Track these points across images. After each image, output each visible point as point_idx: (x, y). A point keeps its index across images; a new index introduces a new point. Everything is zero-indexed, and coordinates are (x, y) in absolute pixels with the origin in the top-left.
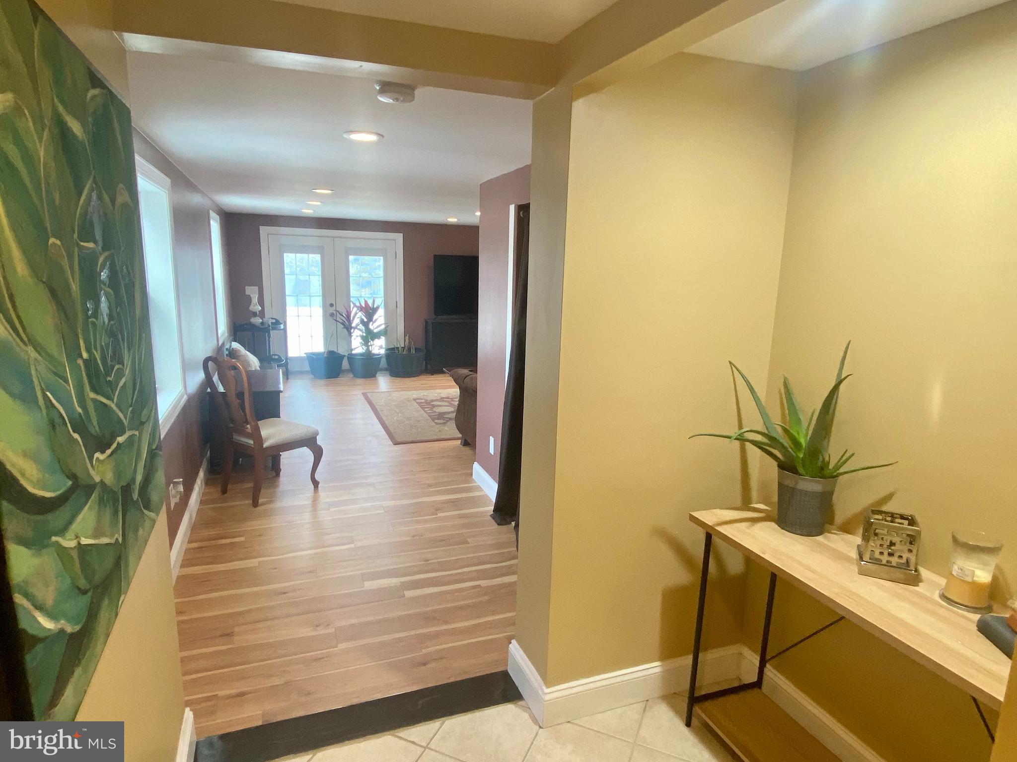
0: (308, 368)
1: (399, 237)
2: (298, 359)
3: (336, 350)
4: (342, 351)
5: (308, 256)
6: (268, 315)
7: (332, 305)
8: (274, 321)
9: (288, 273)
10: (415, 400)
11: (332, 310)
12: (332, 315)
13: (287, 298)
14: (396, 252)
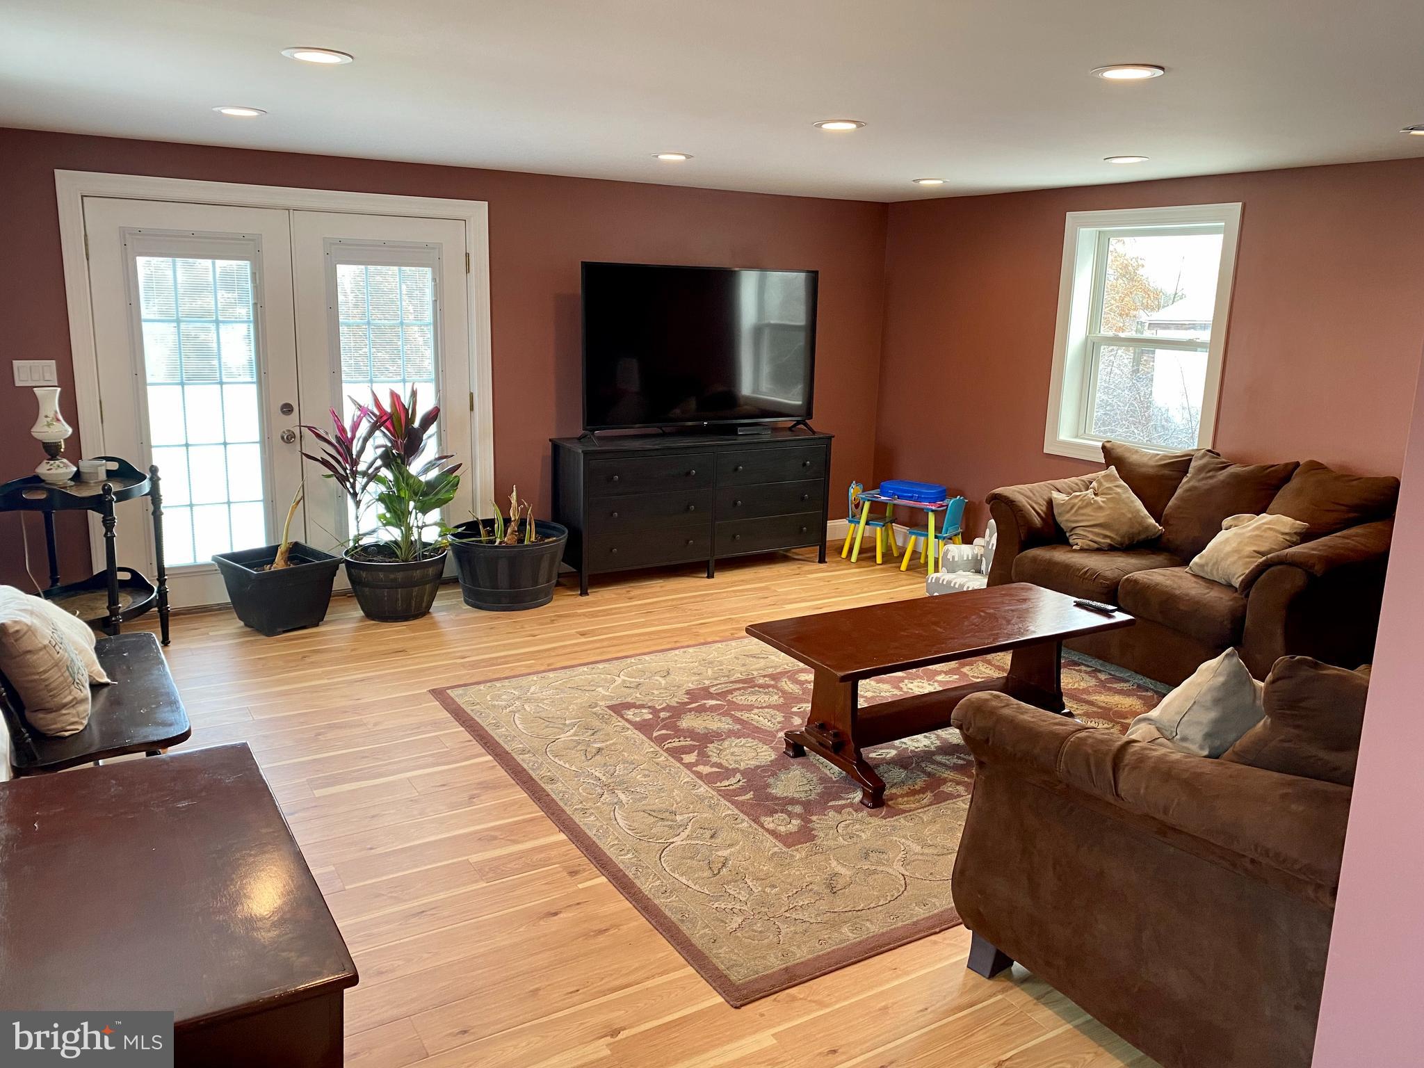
0: (222, 596)
1: (477, 213)
2: (193, 572)
3: (302, 541)
4: (321, 541)
5: (214, 264)
6: (89, 450)
7: (287, 409)
8: (114, 466)
9: (152, 317)
10: (618, 709)
11: (291, 422)
12: (289, 438)
13: (151, 390)
14: (467, 255)
